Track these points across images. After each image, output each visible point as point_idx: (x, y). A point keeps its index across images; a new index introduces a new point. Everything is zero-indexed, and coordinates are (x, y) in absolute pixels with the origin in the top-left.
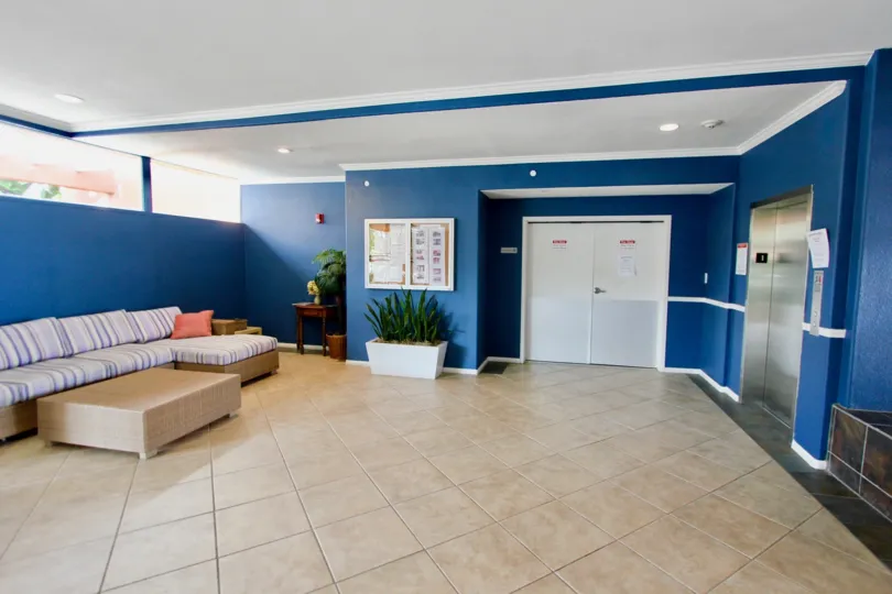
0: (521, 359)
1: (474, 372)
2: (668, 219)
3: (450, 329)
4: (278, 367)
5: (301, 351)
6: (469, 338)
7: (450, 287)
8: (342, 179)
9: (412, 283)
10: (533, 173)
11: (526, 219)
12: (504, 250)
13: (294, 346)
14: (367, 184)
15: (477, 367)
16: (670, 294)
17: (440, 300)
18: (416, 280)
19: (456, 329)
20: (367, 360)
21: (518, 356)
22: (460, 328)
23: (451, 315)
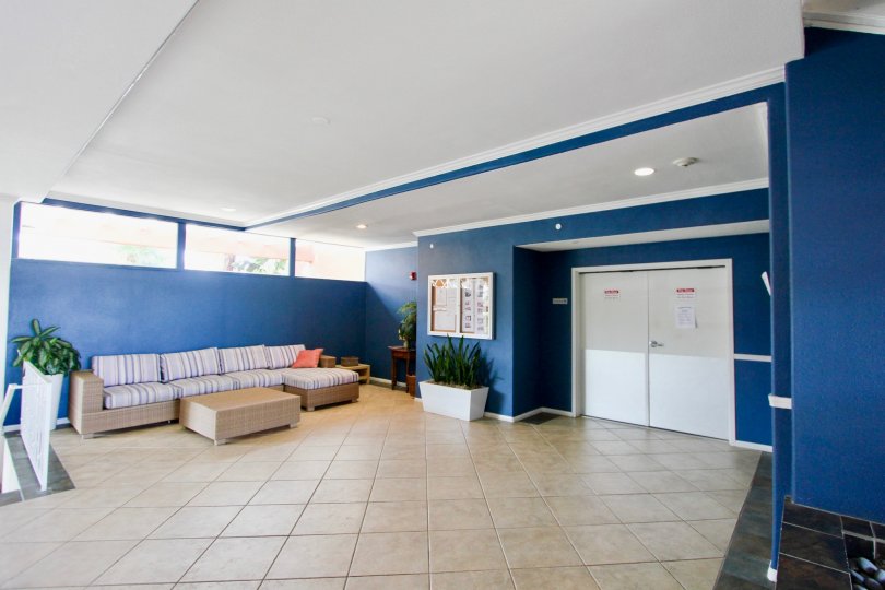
0: (573, 414)
1: (510, 419)
2: (728, 262)
3: (491, 376)
4: (358, 397)
5: (394, 387)
6: (505, 387)
7: (489, 336)
8: (415, 244)
9: (461, 332)
10: (558, 227)
11: (575, 271)
12: (556, 301)
13: (390, 382)
14: (432, 246)
15: (514, 415)
16: (736, 351)
17: (483, 348)
18: (464, 329)
19: (495, 377)
20: (419, 396)
21: (570, 410)
22: (499, 375)
23: (491, 363)
